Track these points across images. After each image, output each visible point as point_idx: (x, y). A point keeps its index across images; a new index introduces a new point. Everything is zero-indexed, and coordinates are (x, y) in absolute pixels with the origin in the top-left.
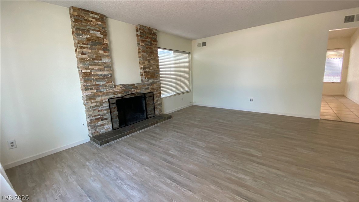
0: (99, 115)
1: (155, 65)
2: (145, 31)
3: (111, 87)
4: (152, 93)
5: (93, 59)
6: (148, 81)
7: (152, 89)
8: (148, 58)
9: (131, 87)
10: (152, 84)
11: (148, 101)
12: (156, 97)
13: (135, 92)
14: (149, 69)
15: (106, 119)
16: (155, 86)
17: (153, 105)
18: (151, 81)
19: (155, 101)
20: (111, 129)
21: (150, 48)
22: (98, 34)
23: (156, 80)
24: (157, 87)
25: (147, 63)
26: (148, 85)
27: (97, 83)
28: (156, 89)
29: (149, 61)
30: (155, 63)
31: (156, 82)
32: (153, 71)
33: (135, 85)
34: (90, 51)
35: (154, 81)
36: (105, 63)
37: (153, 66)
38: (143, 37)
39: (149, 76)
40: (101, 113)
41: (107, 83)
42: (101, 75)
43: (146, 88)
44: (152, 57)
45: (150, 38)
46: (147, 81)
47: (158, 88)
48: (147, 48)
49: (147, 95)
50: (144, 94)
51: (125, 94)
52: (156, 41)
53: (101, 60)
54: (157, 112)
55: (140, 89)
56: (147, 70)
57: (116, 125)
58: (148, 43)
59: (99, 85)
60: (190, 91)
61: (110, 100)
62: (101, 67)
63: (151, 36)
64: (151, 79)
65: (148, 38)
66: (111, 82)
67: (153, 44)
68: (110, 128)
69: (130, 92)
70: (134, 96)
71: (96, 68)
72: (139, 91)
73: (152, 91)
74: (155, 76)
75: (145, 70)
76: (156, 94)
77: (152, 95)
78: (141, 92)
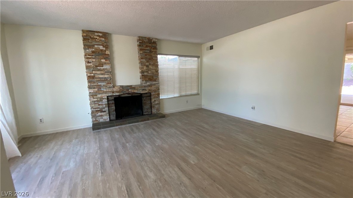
0: (99, 108)
1: (154, 69)
2: (144, 41)
3: (110, 87)
4: (150, 94)
5: (96, 66)
6: (146, 83)
7: (150, 90)
8: (147, 64)
9: (129, 88)
10: (150, 86)
11: (145, 100)
12: (154, 97)
13: (133, 92)
14: (147, 73)
15: (105, 111)
16: (153, 88)
17: (150, 104)
18: (148, 83)
19: (153, 100)
20: (109, 120)
21: (149, 55)
22: (101, 47)
23: (154, 83)
24: (155, 88)
25: (145, 68)
26: (145, 87)
27: (99, 84)
28: (154, 90)
29: (147, 66)
30: (153, 68)
31: (155, 84)
32: (151, 74)
33: (133, 86)
34: (94, 60)
35: (152, 83)
36: (106, 69)
37: (152, 70)
38: (142, 46)
39: (147, 79)
40: (101, 107)
41: (107, 84)
42: (103, 78)
43: (143, 89)
44: (151, 63)
45: (149, 46)
46: (145, 83)
47: (156, 90)
48: (146, 55)
49: (144, 95)
50: (141, 94)
51: (122, 93)
52: (155, 48)
53: (103, 66)
54: (154, 111)
55: (137, 90)
56: (145, 74)
57: (113, 117)
58: (147, 51)
59: (100, 85)
60: (198, 94)
61: (109, 97)
62: (102, 72)
63: (150, 45)
64: (150, 81)
65: (147, 46)
66: (111, 84)
67: (153, 52)
68: (107, 119)
69: (127, 92)
70: (131, 95)
71: (99, 72)
72: (136, 91)
73: (149, 92)
74: (153, 79)
75: (143, 74)
76: (154, 95)
77: (149, 95)
78: (138, 92)
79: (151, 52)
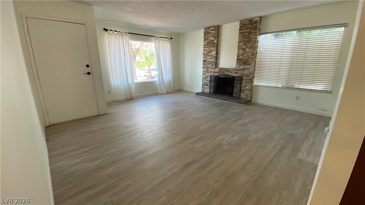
0: (205, 82)
1: (250, 52)
2: (245, 23)
3: (213, 69)
4: (241, 78)
5: (208, 53)
6: (240, 67)
7: (242, 74)
8: (243, 47)
9: (225, 70)
10: (243, 70)
11: (236, 83)
12: (246, 82)
13: (227, 74)
14: (242, 57)
15: (208, 86)
16: (246, 72)
17: (240, 88)
18: (242, 67)
19: (244, 85)
20: (209, 92)
21: (247, 38)
22: (212, 38)
23: (248, 67)
24: (248, 73)
25: (241, 51)
26: (238, 70)
27: (208, 66)
28: (246, 75)
29: (244, 50)
30: (250, 51)
31: (248, 69)
32: (246, 58)
33: (228, 69)
34: (207, 49)
35: (246, 67)
36: (213, 55)
37: (248, 53)
38: (242, 29)
39: (242, 63)
40: (206, 82)
41: (212, 66)
42: (210, 61)
43: (236, 73)
44: (248, 46)
45: (249, 28)
46: (238, 67)
47: (249, 74)
48: (244, 38)
49: (236, 79)
50: (233, 77)
51: (219, 74)
52: (256, 28)
53: (211, 53)
54: (243, 96)
55: (231, 73)
56: (241, 57)
57: (212, 92)
58: (246, 34)
59: (208, 67)
61: (211, 76)
62: (211, 57)
63: (251, 26)
64: (243, 65)
65: (246, 29)
66: (214, 66)
67: (252, 33)
69: (223, 74)
70: (225, 77)
71: (209, 57)
72: (230, 74)
73: (242, 75)
74: (248, 63)
75: (239, 58)
76: (245, 79)
77: (241, 79)
78: (231, 75)
79: (250, 33)
